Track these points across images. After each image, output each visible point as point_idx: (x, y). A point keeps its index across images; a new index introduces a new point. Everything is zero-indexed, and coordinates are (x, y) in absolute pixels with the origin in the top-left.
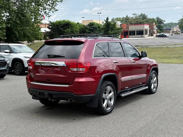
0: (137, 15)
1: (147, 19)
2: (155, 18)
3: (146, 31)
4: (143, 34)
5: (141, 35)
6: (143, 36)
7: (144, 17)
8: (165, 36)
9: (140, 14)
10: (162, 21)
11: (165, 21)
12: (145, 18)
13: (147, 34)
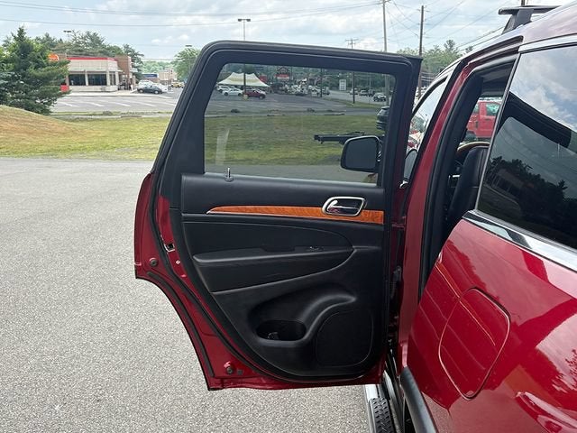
0: (77, 35)
1: (103, 47)
2: (121, 46)
3: (113, 75)
4: (105, 84)
5: (100, 87)
6: (107, 88)
7: (95, 40)
8: (160, 92)
9: (85, 34)
10: (136, 54)
11: (142, 55)
12: (99, 42)
13: (115, 84)
